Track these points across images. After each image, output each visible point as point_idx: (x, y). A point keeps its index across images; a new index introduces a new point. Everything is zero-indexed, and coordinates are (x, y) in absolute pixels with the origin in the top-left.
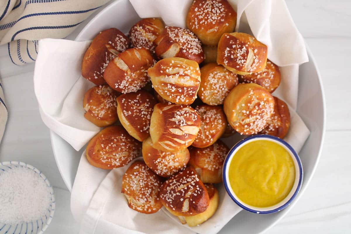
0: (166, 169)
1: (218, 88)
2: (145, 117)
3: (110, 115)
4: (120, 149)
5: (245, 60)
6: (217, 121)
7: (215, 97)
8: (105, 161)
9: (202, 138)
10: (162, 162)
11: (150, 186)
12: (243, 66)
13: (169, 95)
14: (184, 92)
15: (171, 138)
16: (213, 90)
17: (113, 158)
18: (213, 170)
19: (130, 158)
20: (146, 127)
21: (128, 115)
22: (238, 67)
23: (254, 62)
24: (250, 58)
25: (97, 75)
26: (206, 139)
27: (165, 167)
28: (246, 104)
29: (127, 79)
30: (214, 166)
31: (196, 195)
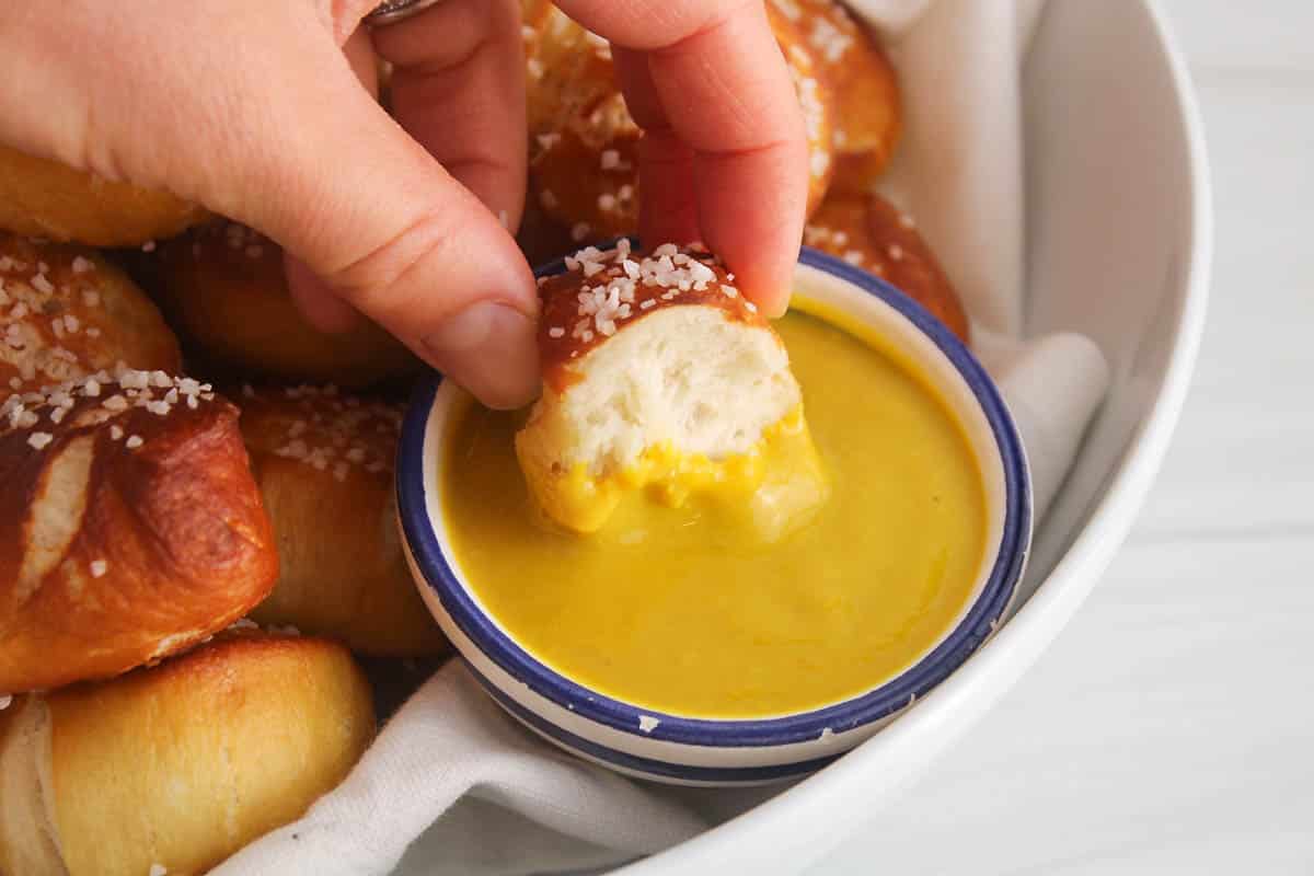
18: (341, 472)
30: (356, 455)
31: (162, 408)
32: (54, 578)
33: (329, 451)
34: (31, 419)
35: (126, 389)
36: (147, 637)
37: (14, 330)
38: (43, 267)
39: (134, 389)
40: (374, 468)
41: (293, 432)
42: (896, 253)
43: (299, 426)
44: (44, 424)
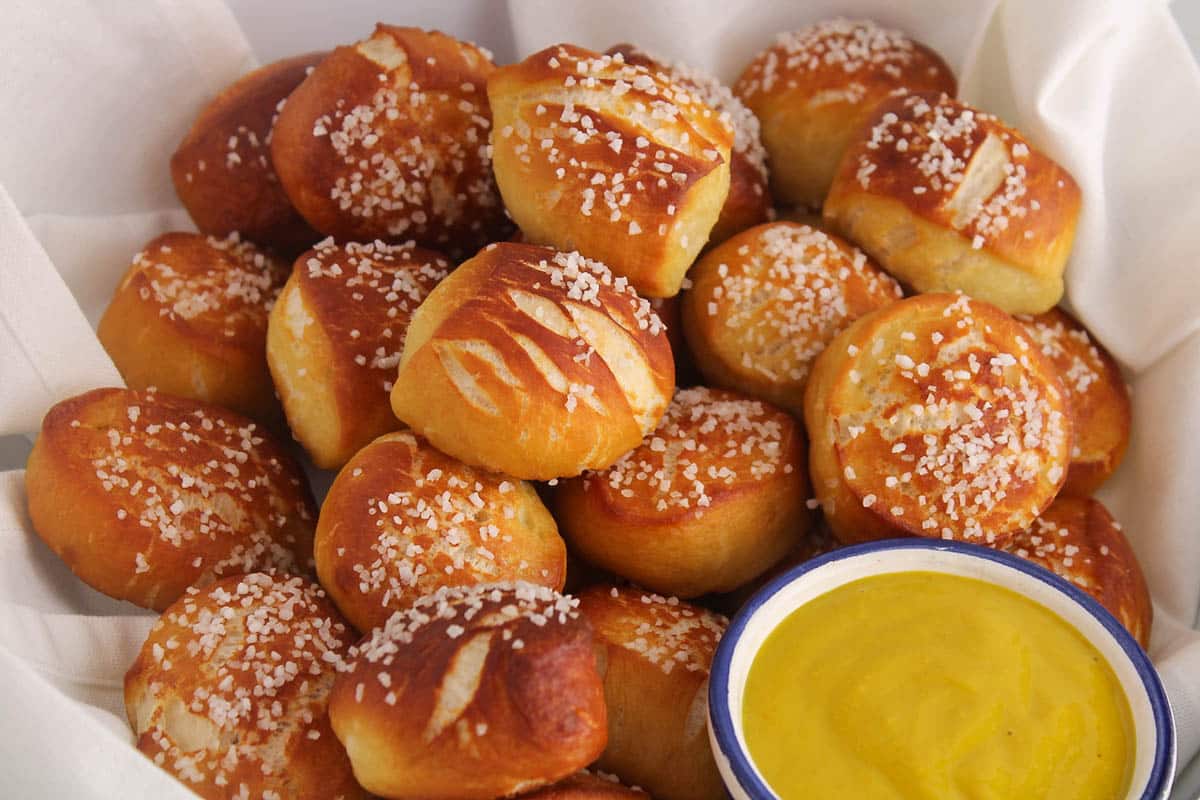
0: (417, 561)
1: (800, 281)
2: (404, 305)
3: (230, 334)
4: (213, 464)
5: (958, 160)
6: (757, 444)
7: (775, 323)
8: (116, 480)
9: (657, 487)
10: (410, 512)
11: (296, 654)
12: (948, 187)
13: (554, 164)
14: (634, 157)
15: (504, 327)
16: (771, 280)
17: (160, 491)
18: (668, 667)
19: (241, 554)
20: (388, 354)
21: (324, 275)
22: (919, 190)
23: (1002, 189)
24: (986, 168)
25: (244, 147)
26: (676, 494)
27: (418, 549)
28: (924, 338)
29: (380, 107)
30: (681, 656)
31: (540, 620)
32: (451, 731)
33: (663, 650)
34: (452, 613)
35: (520, 599)
36: (507, 780)
37: (453, 532)
38: (479, 487)
39: (524, 601)
40: (693, 667)
41: (639, 631)
42: (1104, 551)
43: (646, 627)
44: (458, 620)
